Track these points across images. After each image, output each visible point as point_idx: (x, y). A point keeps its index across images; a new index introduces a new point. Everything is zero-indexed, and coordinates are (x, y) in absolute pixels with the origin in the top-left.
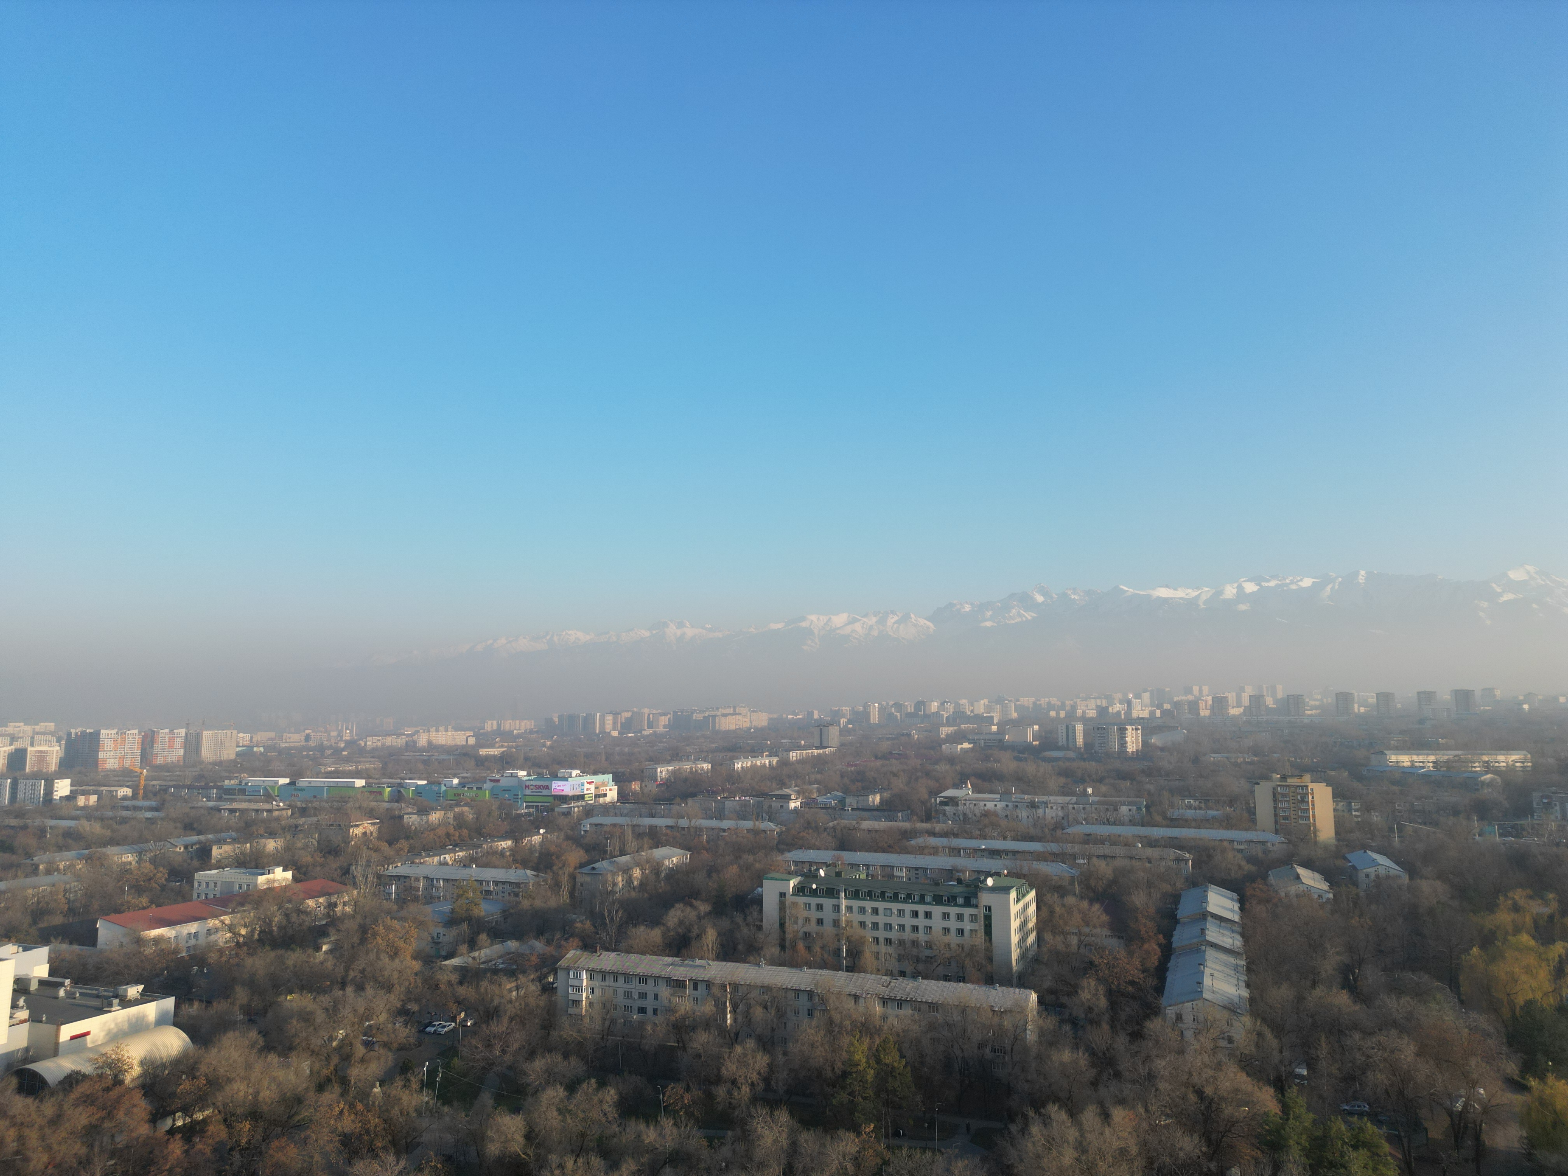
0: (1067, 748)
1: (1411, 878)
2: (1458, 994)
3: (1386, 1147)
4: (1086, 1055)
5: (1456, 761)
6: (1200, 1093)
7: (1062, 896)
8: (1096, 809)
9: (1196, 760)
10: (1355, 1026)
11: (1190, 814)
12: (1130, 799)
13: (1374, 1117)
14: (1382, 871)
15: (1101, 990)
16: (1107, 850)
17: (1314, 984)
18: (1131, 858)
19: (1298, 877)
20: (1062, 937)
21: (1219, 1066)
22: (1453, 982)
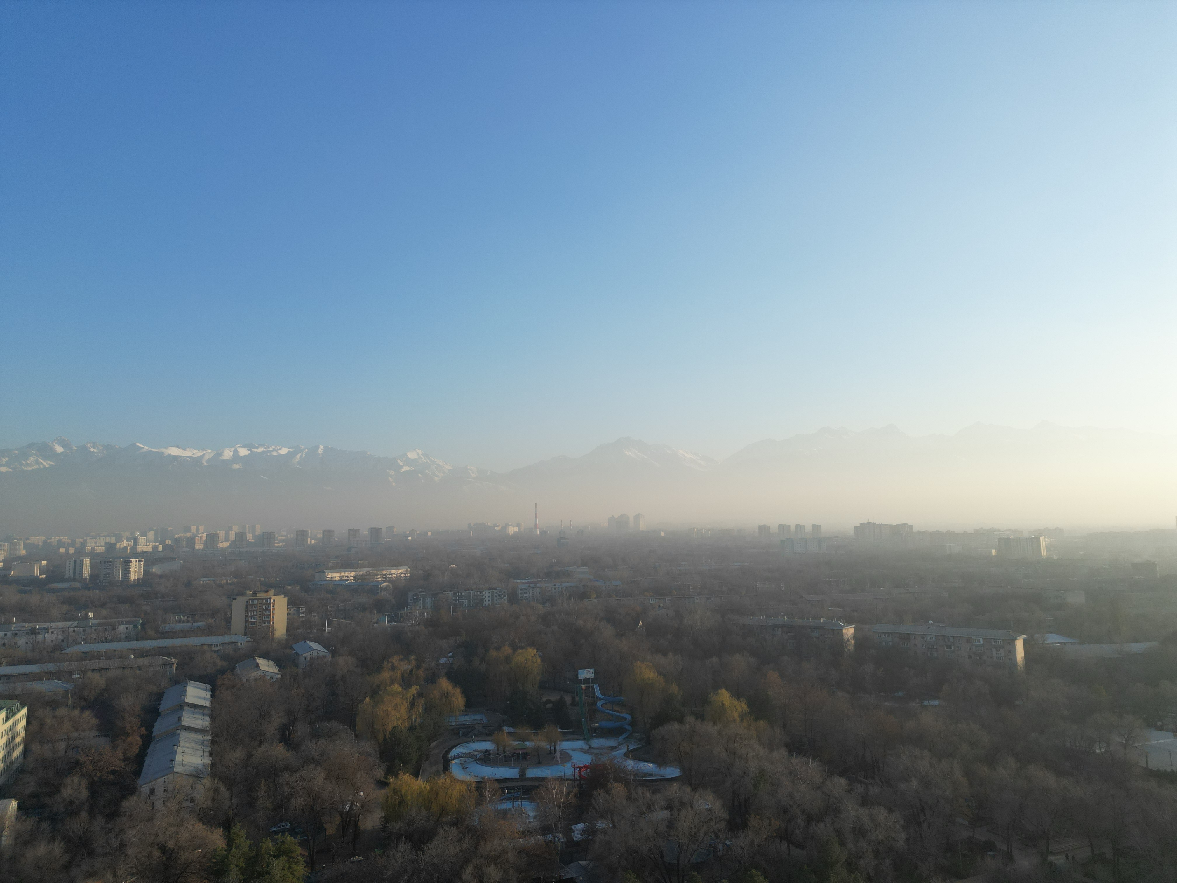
0: (74, 580)
1: (333, 656)
2: (355, 731)
3: (298, 850)
4: (62, 844)
5: (367, 575)
6: (163, 848)
7: (54, 709)
8: (95, 630)
9: (188, 584)
10: (286, 768)
11: (178, 627)
12: (127, 619)
13: (293, 832)
14: (315, 654)
15: (84, 783)
16: (102, 663)
17: (261, 743)
18: (124, 668)
19: (257, 666)
20: (50, 745)
21: (181, 823)
22: (352, 724)
